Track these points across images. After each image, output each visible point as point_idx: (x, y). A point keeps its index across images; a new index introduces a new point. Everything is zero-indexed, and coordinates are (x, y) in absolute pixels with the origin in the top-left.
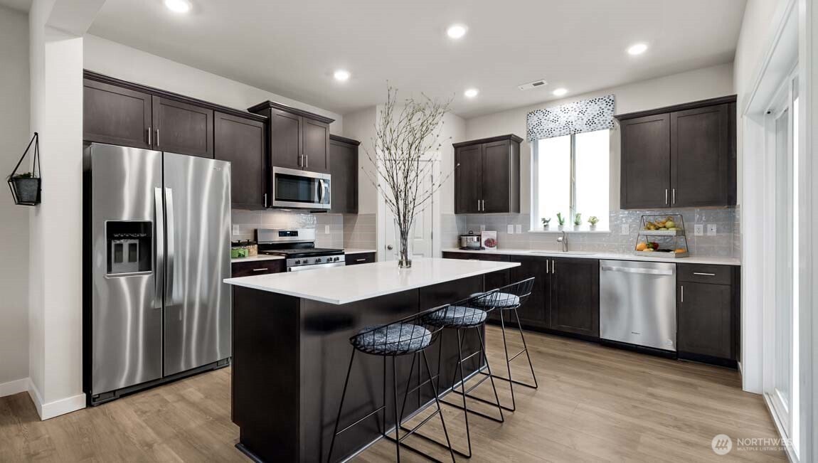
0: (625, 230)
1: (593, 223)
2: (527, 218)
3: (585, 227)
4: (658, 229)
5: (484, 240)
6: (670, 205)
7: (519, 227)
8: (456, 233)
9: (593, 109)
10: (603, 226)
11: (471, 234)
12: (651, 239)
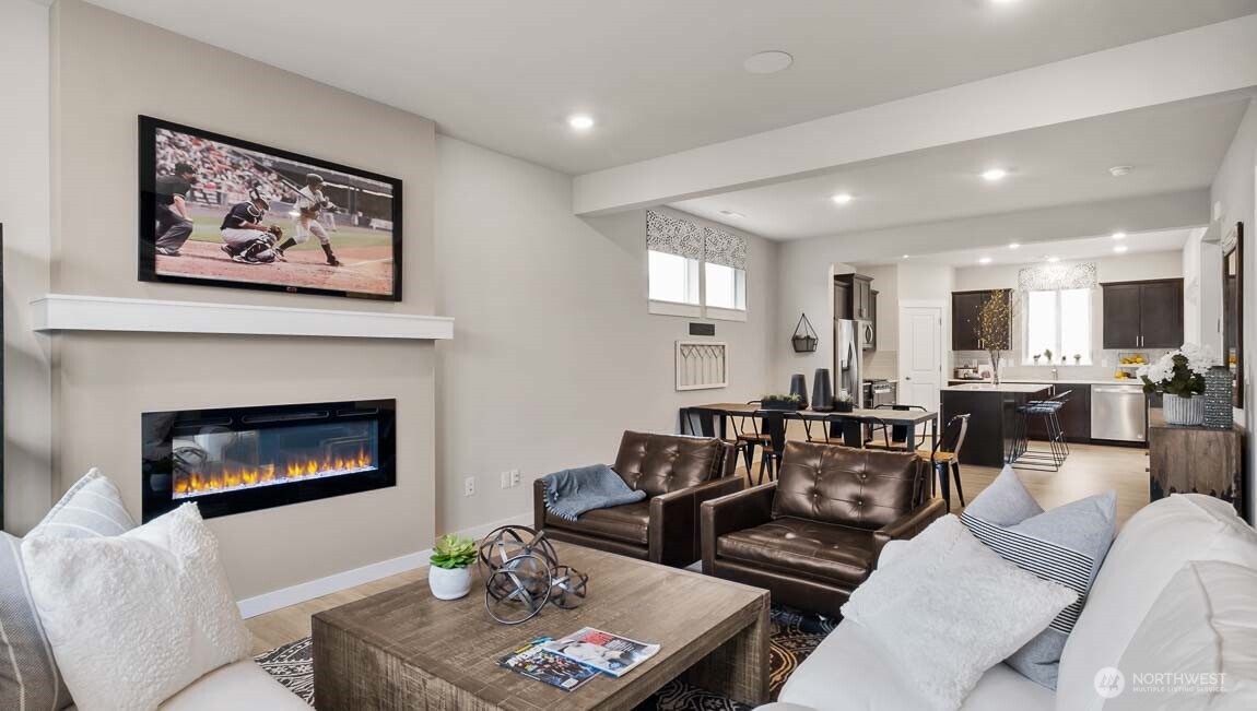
0: (1104, 363)
1: (1078, 358)
2: (1019, 355)
3: (1071, 361)
4: (1131, 363)
5: (980, 372)
6: (1140, 347)
7: (1011, 363)
8: (952, 367)
9: (1079, 272)
10: (1086, 361)
11: (966, 367)
12: (1125, 371)
